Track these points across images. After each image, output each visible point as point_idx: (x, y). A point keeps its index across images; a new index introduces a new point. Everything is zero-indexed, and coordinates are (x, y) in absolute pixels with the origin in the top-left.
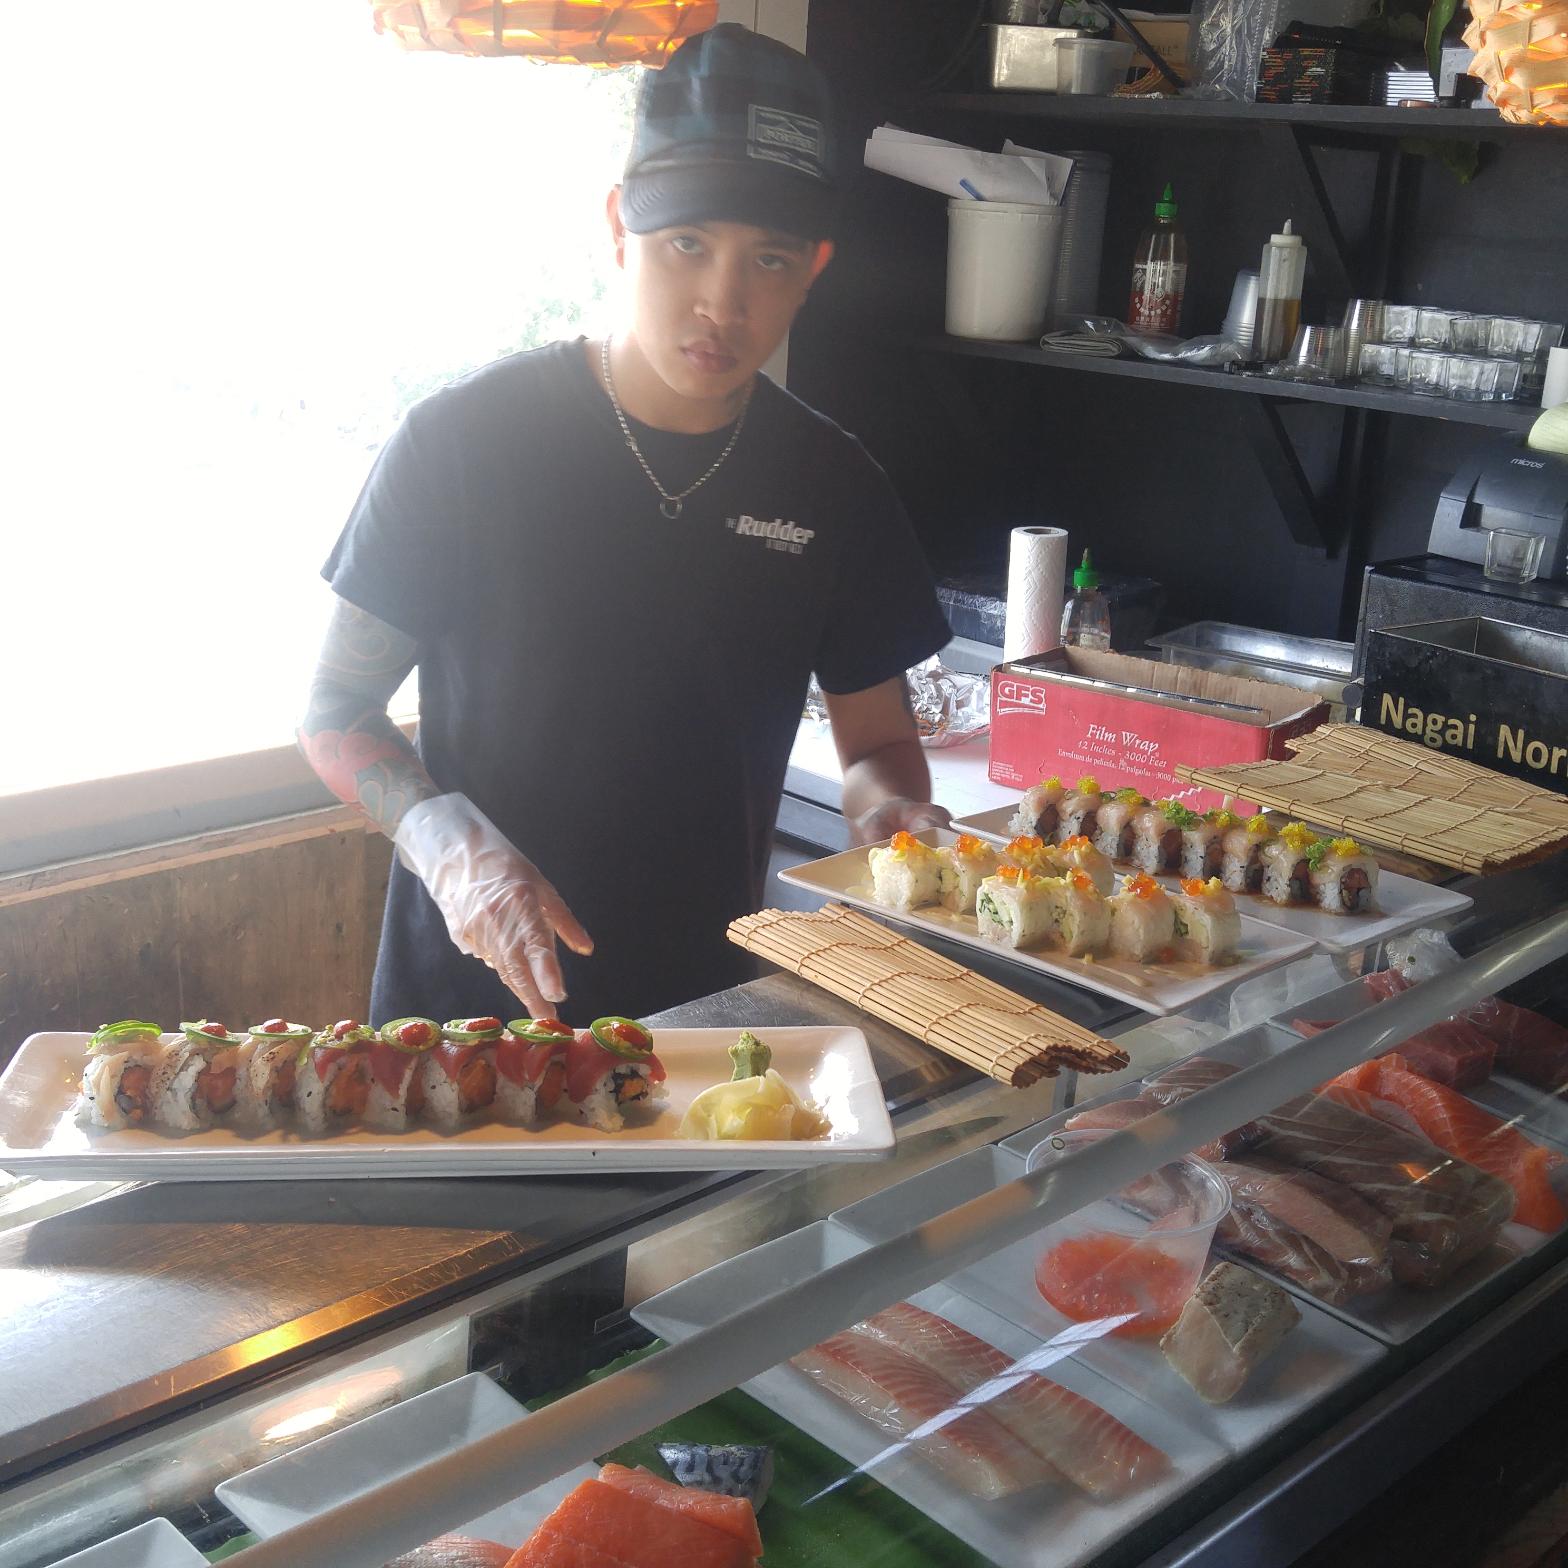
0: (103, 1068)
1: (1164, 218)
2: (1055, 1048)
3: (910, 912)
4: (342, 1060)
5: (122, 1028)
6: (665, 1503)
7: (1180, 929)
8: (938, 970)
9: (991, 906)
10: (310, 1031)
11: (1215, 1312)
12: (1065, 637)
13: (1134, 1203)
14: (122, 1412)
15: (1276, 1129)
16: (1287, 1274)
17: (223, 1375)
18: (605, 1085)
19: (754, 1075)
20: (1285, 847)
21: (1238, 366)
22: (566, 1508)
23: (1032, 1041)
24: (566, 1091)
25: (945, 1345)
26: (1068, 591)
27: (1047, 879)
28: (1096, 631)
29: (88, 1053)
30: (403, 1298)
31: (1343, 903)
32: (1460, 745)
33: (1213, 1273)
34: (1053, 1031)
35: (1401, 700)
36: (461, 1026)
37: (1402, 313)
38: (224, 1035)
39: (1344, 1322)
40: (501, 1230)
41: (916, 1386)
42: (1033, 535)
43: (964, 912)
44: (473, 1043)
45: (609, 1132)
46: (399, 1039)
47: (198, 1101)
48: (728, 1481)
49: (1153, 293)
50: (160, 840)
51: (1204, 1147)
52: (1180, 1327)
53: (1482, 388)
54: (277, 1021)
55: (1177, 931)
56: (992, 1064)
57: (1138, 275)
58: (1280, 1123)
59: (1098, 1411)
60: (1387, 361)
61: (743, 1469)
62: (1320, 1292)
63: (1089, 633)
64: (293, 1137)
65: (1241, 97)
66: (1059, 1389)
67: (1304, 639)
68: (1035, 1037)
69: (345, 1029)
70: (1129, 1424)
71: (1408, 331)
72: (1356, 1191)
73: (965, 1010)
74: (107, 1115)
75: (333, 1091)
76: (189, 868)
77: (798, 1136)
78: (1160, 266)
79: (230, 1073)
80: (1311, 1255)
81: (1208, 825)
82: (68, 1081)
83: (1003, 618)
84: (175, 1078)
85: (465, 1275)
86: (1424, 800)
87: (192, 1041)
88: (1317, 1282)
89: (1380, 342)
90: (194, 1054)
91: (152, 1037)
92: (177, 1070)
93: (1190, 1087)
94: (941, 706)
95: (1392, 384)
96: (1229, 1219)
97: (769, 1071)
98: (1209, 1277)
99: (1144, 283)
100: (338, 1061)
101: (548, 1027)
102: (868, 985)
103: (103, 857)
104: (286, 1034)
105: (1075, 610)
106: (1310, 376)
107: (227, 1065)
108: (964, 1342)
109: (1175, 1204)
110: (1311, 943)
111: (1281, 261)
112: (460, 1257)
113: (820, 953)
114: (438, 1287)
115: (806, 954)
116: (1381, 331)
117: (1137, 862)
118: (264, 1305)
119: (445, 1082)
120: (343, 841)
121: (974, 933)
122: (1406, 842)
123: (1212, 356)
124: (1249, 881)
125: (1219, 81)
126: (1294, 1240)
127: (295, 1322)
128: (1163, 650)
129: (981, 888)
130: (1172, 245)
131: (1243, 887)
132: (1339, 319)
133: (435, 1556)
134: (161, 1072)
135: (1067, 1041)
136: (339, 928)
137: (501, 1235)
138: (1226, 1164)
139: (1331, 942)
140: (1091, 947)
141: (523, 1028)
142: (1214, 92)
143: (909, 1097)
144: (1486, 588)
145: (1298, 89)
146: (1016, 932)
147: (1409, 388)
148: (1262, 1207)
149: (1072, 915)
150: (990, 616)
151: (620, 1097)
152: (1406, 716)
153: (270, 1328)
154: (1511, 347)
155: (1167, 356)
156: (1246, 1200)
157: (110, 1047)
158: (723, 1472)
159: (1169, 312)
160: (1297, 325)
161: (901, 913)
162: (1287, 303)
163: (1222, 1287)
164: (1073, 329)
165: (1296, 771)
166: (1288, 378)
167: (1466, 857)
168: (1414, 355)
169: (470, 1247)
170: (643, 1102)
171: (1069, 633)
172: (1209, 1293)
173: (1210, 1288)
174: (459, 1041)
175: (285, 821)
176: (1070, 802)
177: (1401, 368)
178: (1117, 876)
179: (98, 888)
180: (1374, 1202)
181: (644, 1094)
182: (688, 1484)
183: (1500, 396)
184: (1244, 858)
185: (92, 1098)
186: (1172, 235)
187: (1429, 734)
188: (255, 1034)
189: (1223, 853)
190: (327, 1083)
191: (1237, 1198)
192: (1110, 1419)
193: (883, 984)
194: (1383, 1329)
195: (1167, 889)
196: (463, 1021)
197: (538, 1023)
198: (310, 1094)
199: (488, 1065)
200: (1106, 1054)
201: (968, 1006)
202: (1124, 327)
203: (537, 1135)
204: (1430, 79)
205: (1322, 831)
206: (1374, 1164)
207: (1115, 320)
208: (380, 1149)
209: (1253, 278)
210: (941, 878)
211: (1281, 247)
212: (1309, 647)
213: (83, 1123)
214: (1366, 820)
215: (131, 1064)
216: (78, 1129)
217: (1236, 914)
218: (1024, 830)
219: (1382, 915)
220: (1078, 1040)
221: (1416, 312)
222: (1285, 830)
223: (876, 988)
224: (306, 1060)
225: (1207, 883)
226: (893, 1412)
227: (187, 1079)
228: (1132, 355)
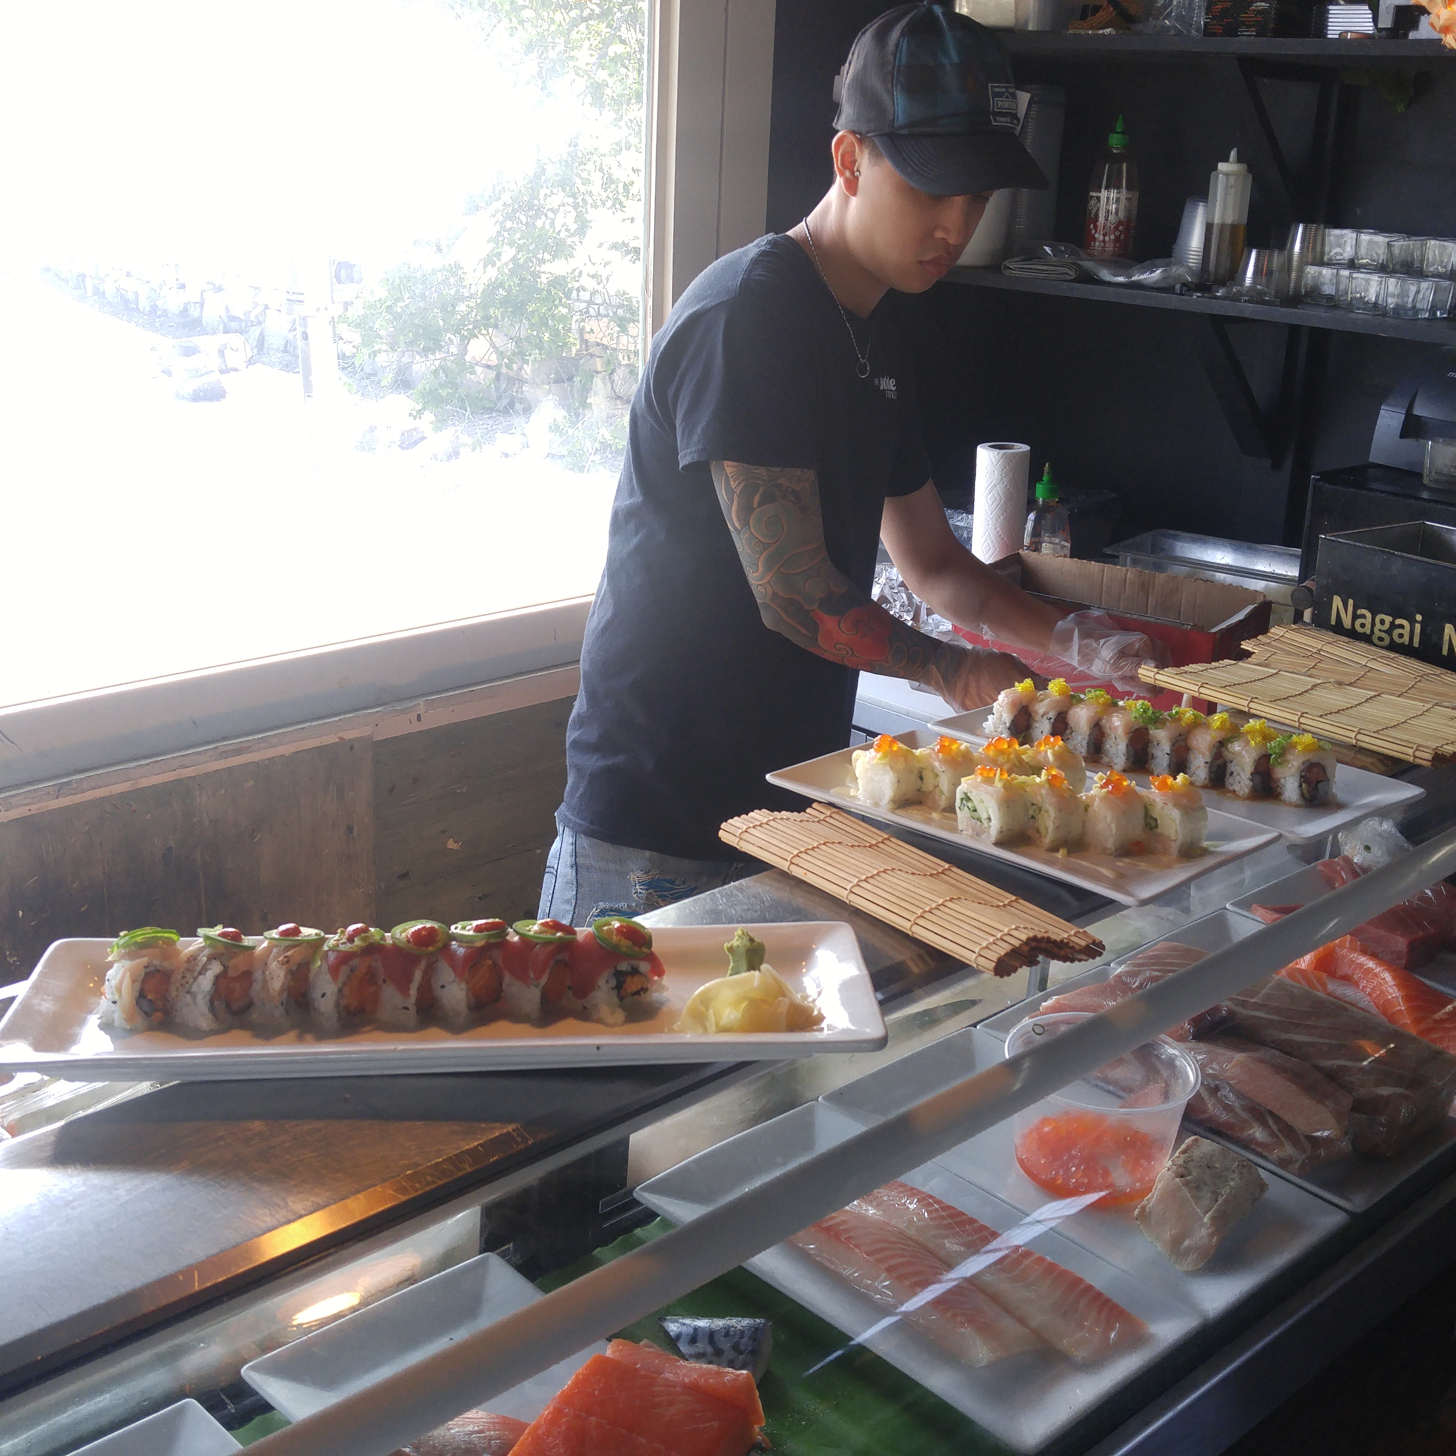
0: (124, 973)
1: (1117, 149)
2: (1034, 939)
3: (893, 811)
4: (355, 962)
5: (142, 934)
6: (670, 1376)
7: (1149, 823)
8: (922, 866)
9: (970, 804)
10: (323, 934)
11: (1187, 1184)
12: (1028, 547)
13: (1106, 1080)
14: (148, 1306)
15: (1239, 1010)
16: (1253, 1146)
17: (246, 1268)
18: (607, 982)
19: (749, 970)
20: (1247, 743)
21: (1188, 288)
22: (576, 1383)
23: (1014, 933)
24: (569, 988)
25: (931, 1219)
26: (1031, 504)
27: (1023, 778)
28: (1057, 541)
29: (110, 959)
30: (417, 1190)
31: (1302, 795)
32: (1407, 643)
33: (1183, 1146)
34: (1032, 923)
35: (1351, 602)
36: (468, 928)
37: (1342, 236)
38: (240, 940)
39: (1306, 1190)
40: (509, 1122)
41: (905, 1259)
42: (998, 451)
43: (944, 810)
44: (479, 944)
45: (612, 1026)
46: (408, 941)
47: (216, 1003)
48: (730, 1354)
49: (1107, 220)
50: (180, 750)
51: (1173, 1029)
52: (1152, 1199)
53: (1419, 306)
54: (290, 925)
55: (1147, 825)
56: (975, 955)
57: (1093, 202)
58: (1244, 1004)
59: (1078, 1281)
60: (1328, 281)
61: (744, 1340)
62: (1284, 1163)
63: (1050, 543)
64: (308, 1037)
65: (1189, 31)
66: (1041, 1260)
67: (1252, 545)
68: (1016, 929)
69: (357, 932)
70: (1108, 1293)
71: (1348, 252)
72: (1318, 1068)
73: (949, 904)
74: (129, 1018)
75: (346, 991)
76: (207, 775)
77: (792, 1027)
78: (1113, 194)
79: (247, 976)
80: (1275, 1128)
81: (1173, 724)
82: (91, 985)
83: (970, 530)
84: (194, 982)
85: (477, 1167)
86: (1375, 696)
87: (210, 946)
88: (1282, 1155)
89: (1321, 263)
90: (211, 958)
91: (170, 943)
92: (196, 974)
93: (1158, 971)
94: (912, 614)
95: (1332, 302)
96: (1198, 1095)
97: (764, 967)
98: (1180, 1150)
99: (1098, 210)
100: (350, 963)
101: (551, 927)
102: (855, 881)
103: (125, 766)
104: (299, 938)
105: (1037, 521)
106: (1255, 296)
107: (242, 969)
108: (951, 1216)
109: (1147, 1081)
110: (1275, 834)
111: (1227, 188)
112: (470, 1150)
113: (809, 852)
114: (450, 1179)
115: (795, 852)
116: (1323, 253)
117: (1106, 760)
118: (284, 1199)
119: (454, 981)
120: (352, 748)
121: (954, 830)
122: (1360, 737)
123: (1164, 279)
124: (1213, 776)
125: (1168, 16)
126: (1259, 1114)
127: (315, 1215)
128: (1121, 558)
129: (960, 787)
130: (1125, 174)
131: (1207, 782)
132: (1283, 243)
133: (452, 1431)
134: (180, 977)
135: (1046, 932)
136: (350, 829)
137: (510, 1128)
138: (1194, 1044)
139: (1292, 832)
140: (1066, 841)
141: (527, 929)
142: (1163, 27)
143: (895, 987)
144: (1425, 495)
145: (1243, 23)
146: (994, 828)
147: (1350, 306)
148: (1229, 1084)
149: (1047, 811)
150: (958, 527)
151: (622, 993)
152: (1355, 617)
153: (289, 1222)
154: (1445, 267)
155: (1121, 279)
156: (1214, 1077)
157: (133, 951)
158: (726, 1345)
159: (1122, 237)
160: (1243, 249)
161: (884, 813)
162: (1234, 227)
163: (1192, 1161)
164: (1032, 255)
165: (1254, 670)
166: (1236, 298)
167: (1417, 750)
168: (1354, 276)
169: (479, 1139)
170: (645, 997)
171: (1031, 543)
172: (1181, 1166)
173: (1181, 1162)
174: (467, 942)
175: (296, 730)
176: (1041, 704)
177: (1342, 287)
178: (1088, 773)
179: (122, 795)
180: (1333, 1076)
181: (645, 990)
182: (691, 1356)
183: (1435, 313)
184: (1207, 753)
185: (114, 1002)
186: (1125, 165)
187: (1377, 633)
188: (271, 939)
189: (1188, 749)
190: (340, 985)
191: (1205, 1075)
192: (1090, 1288)
193: (870, 880)
194: (1343, 1196)
195: (1137, 785)
196: (469, 922)
197: (542, 924)
198: (324, 995)
199: (495, 965)
200: (1083, 943)
201: (951, 900)
202: (1081, 253)
203: (540, 1031)
204: (1370, 12)
205: (1280, 727)
206: (1334, 1042)
207: (1071, 245)
208: (392, 1047)
209: (1201, 204)
210: (921, 778)
211: (1227, 175)
212: (1255, 552)
213: (106, 1026)
214: (1321, 716)
215: (151, 969)
216: (102, 1032)
217: (1202, 808)
218: (999, 730)
219: (1340, 806)
220: (1056, 930)
221: (1355, 235)
222: (1246, 727)
223: (863, 884)
224: (319, 963)
225: (1175, 779)
226: (885, 1284)
227: (206, 983)
228: (1089, 279)
